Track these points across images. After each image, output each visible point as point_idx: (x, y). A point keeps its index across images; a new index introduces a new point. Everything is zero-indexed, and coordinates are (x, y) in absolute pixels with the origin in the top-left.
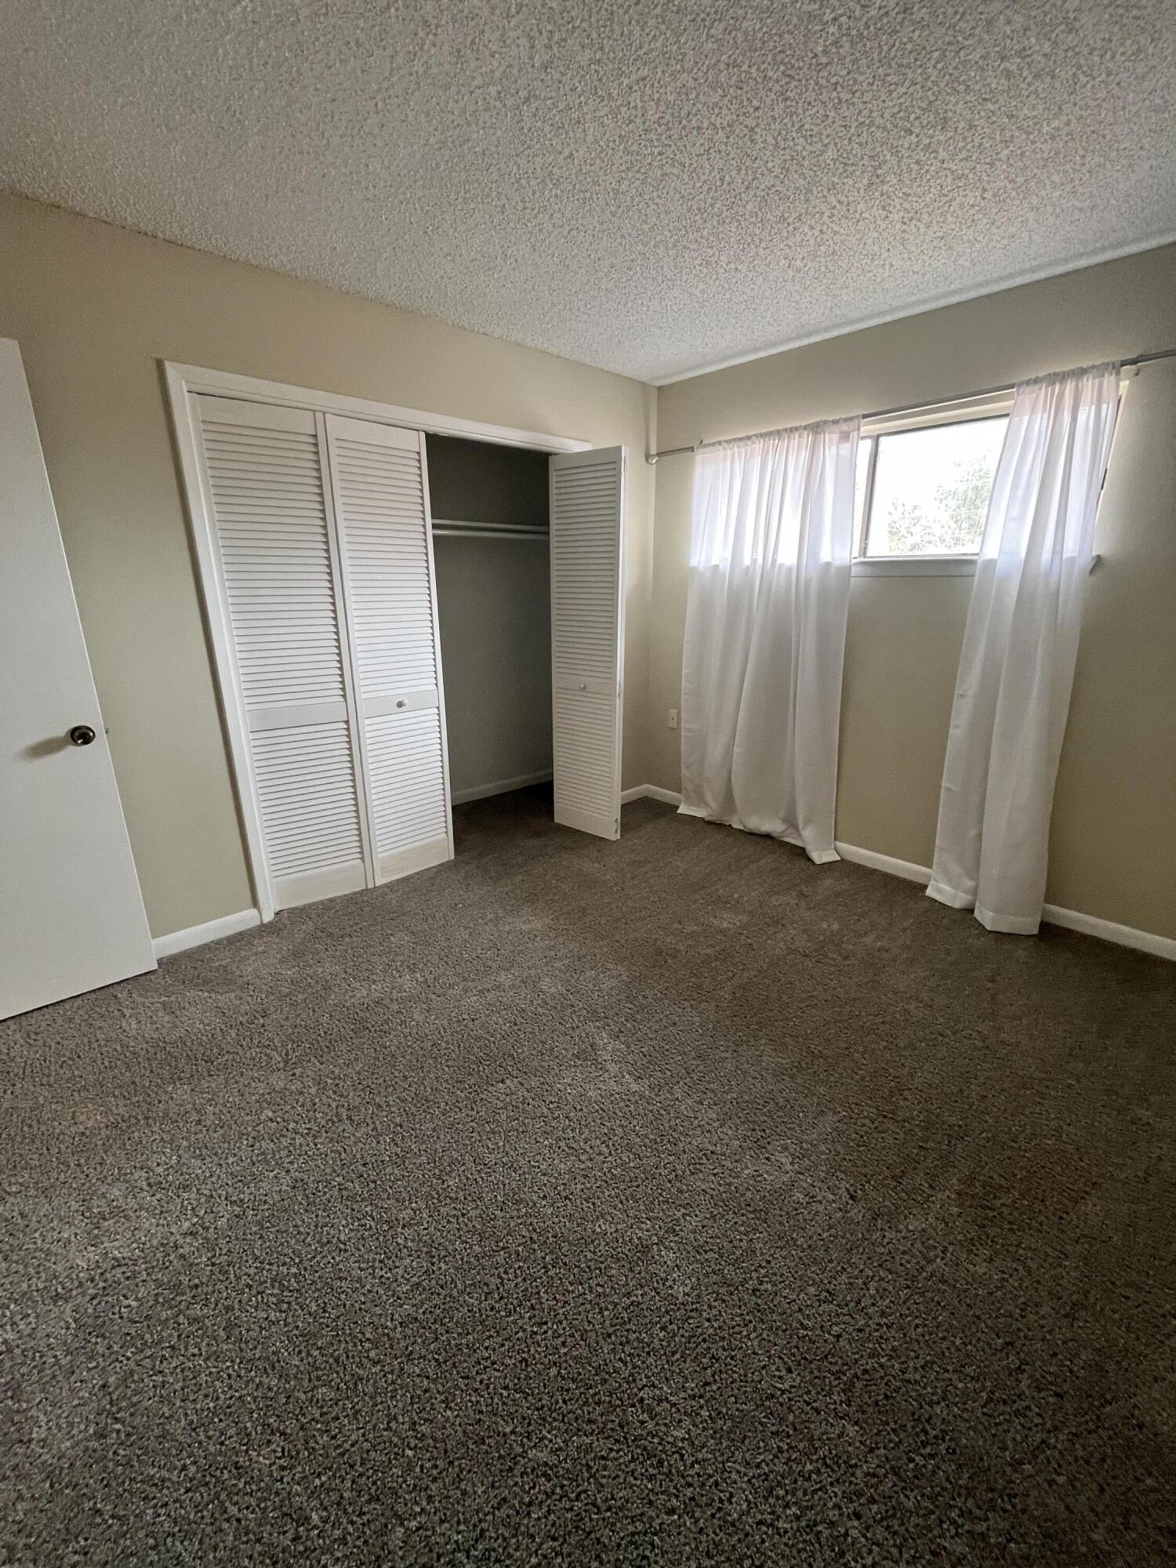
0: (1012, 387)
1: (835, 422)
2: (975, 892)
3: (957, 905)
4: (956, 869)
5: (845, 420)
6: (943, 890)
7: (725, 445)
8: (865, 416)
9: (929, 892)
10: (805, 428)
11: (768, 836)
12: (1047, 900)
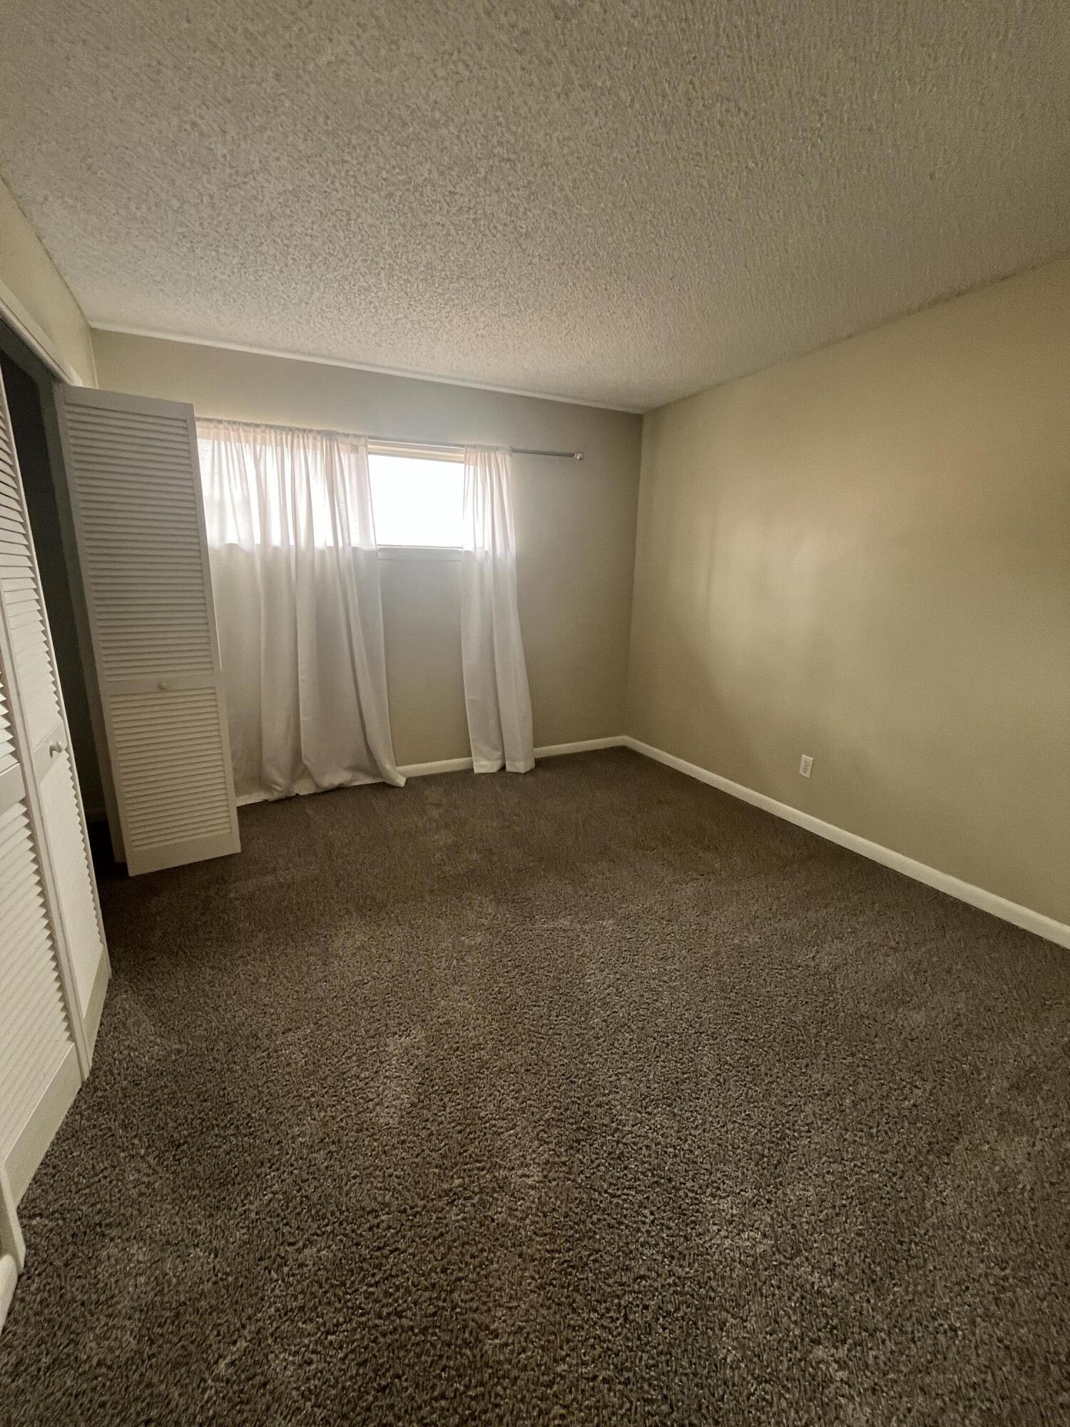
0: (463, 446)
1: (347, 435)
2: (503, 757)
3: (495, 769)
4: (485, 748)
5: (355, 436)
6: (484, 765)
7: (263, 428)
8: (370, 438)
9: (476, 771)
10: (319, 432)
11: (340, 788)
12: (535, 746)
